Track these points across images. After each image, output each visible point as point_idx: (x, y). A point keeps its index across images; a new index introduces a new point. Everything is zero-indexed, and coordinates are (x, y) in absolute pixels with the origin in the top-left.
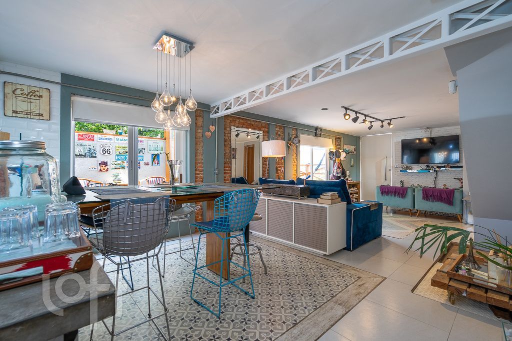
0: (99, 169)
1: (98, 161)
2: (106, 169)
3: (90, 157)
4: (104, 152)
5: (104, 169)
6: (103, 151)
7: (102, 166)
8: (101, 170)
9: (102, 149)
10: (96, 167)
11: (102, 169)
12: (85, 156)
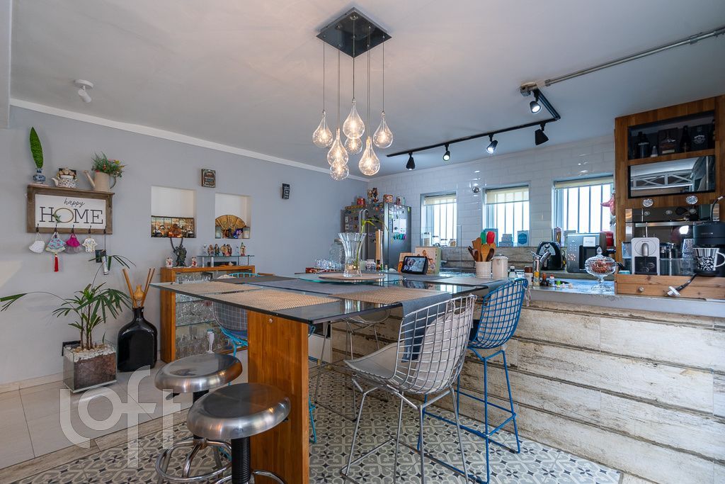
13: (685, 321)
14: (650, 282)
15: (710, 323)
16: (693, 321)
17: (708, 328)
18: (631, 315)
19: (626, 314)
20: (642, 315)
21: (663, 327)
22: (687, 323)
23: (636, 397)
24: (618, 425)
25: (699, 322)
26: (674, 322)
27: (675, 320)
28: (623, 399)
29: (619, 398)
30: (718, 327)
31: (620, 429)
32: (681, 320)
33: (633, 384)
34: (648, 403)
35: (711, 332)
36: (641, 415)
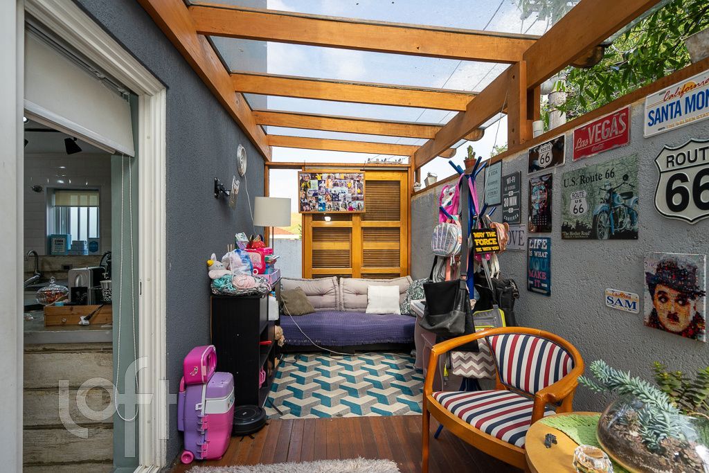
0: (648, 311)
1: (642, 259)
2: (683, 323)
3: (611, 237)
4: (677, 199)
5: (673, 317)
6: (670, 193)
7: (664, 298)
8: (654, 321)
9: (665, 179)
10: (635, 296)
11: (663, 316)
12: (593, 236)
13: (83, 348)
14: (73, 312)
15: (98, 347)
16: (89, 347)
17: (98, 351)
18: (44, 349)
19: (40, 348)
20: (53, 347)
21: (68, 355)
22: (85, 349)
23: (48, 425)
24: (34, 458)
25: (93, 347)
26: (76, 350)
27: (77, 348)
28: (38, 431)
29: (35, 431)
30: (105, 349)
31: (36, 461)
32: (81, 348)
33: (46, 414)
34: (58, 428)
35: (101, 354)
36: (52, 441)
